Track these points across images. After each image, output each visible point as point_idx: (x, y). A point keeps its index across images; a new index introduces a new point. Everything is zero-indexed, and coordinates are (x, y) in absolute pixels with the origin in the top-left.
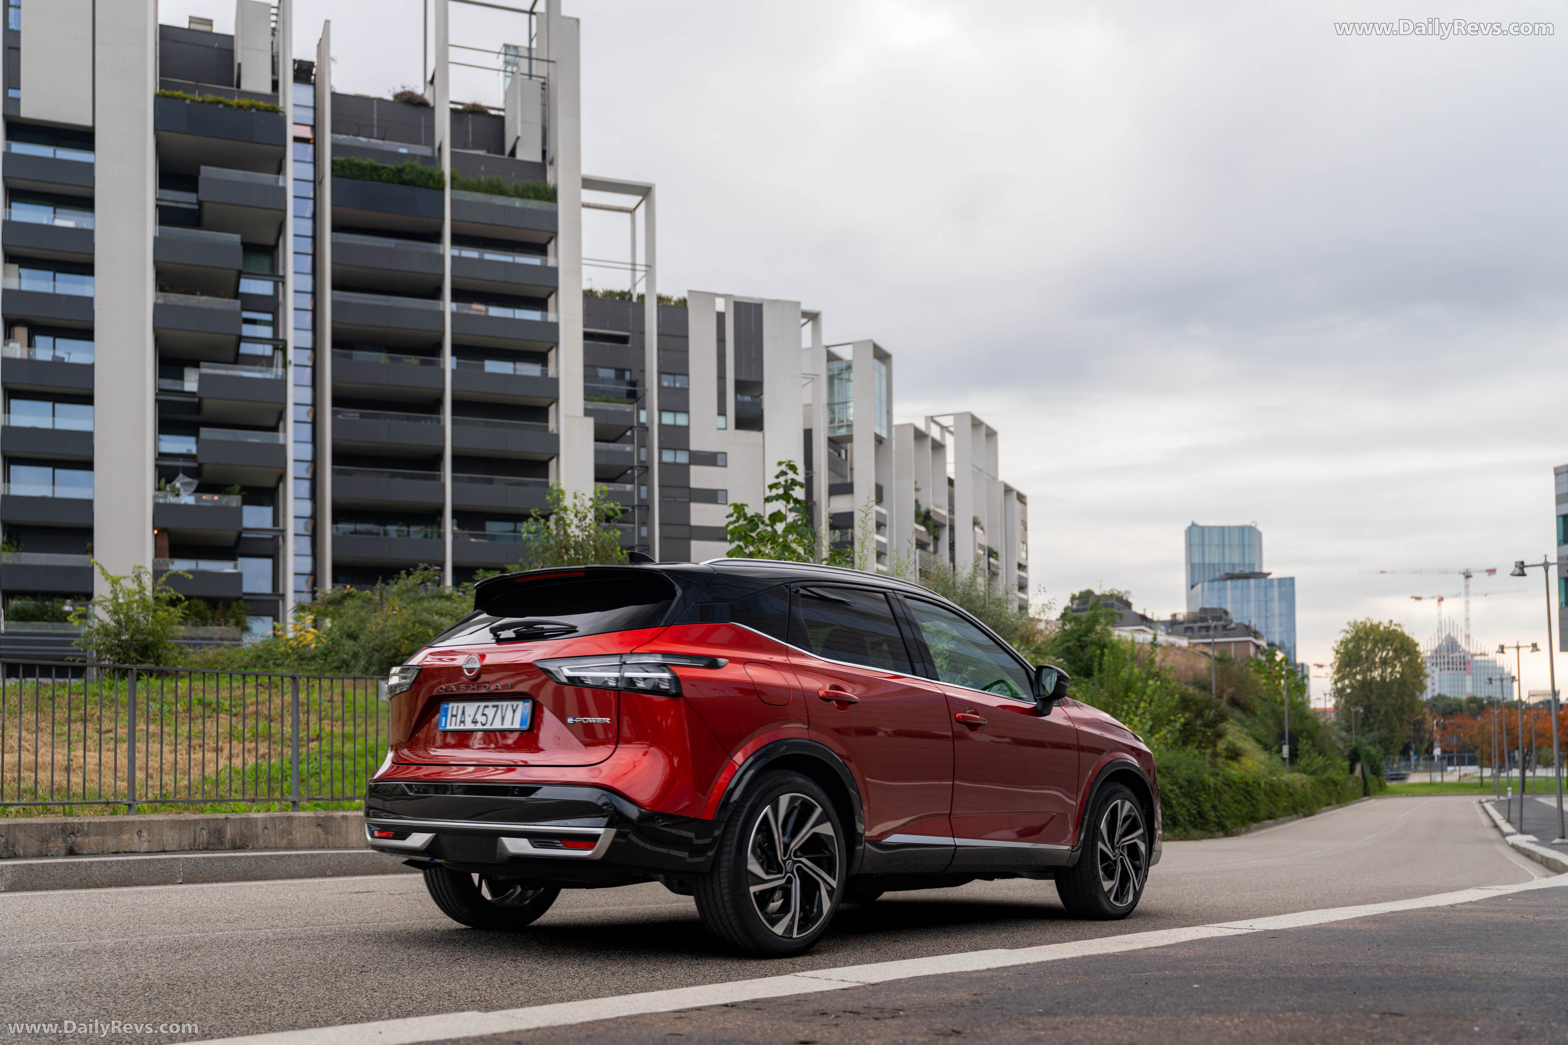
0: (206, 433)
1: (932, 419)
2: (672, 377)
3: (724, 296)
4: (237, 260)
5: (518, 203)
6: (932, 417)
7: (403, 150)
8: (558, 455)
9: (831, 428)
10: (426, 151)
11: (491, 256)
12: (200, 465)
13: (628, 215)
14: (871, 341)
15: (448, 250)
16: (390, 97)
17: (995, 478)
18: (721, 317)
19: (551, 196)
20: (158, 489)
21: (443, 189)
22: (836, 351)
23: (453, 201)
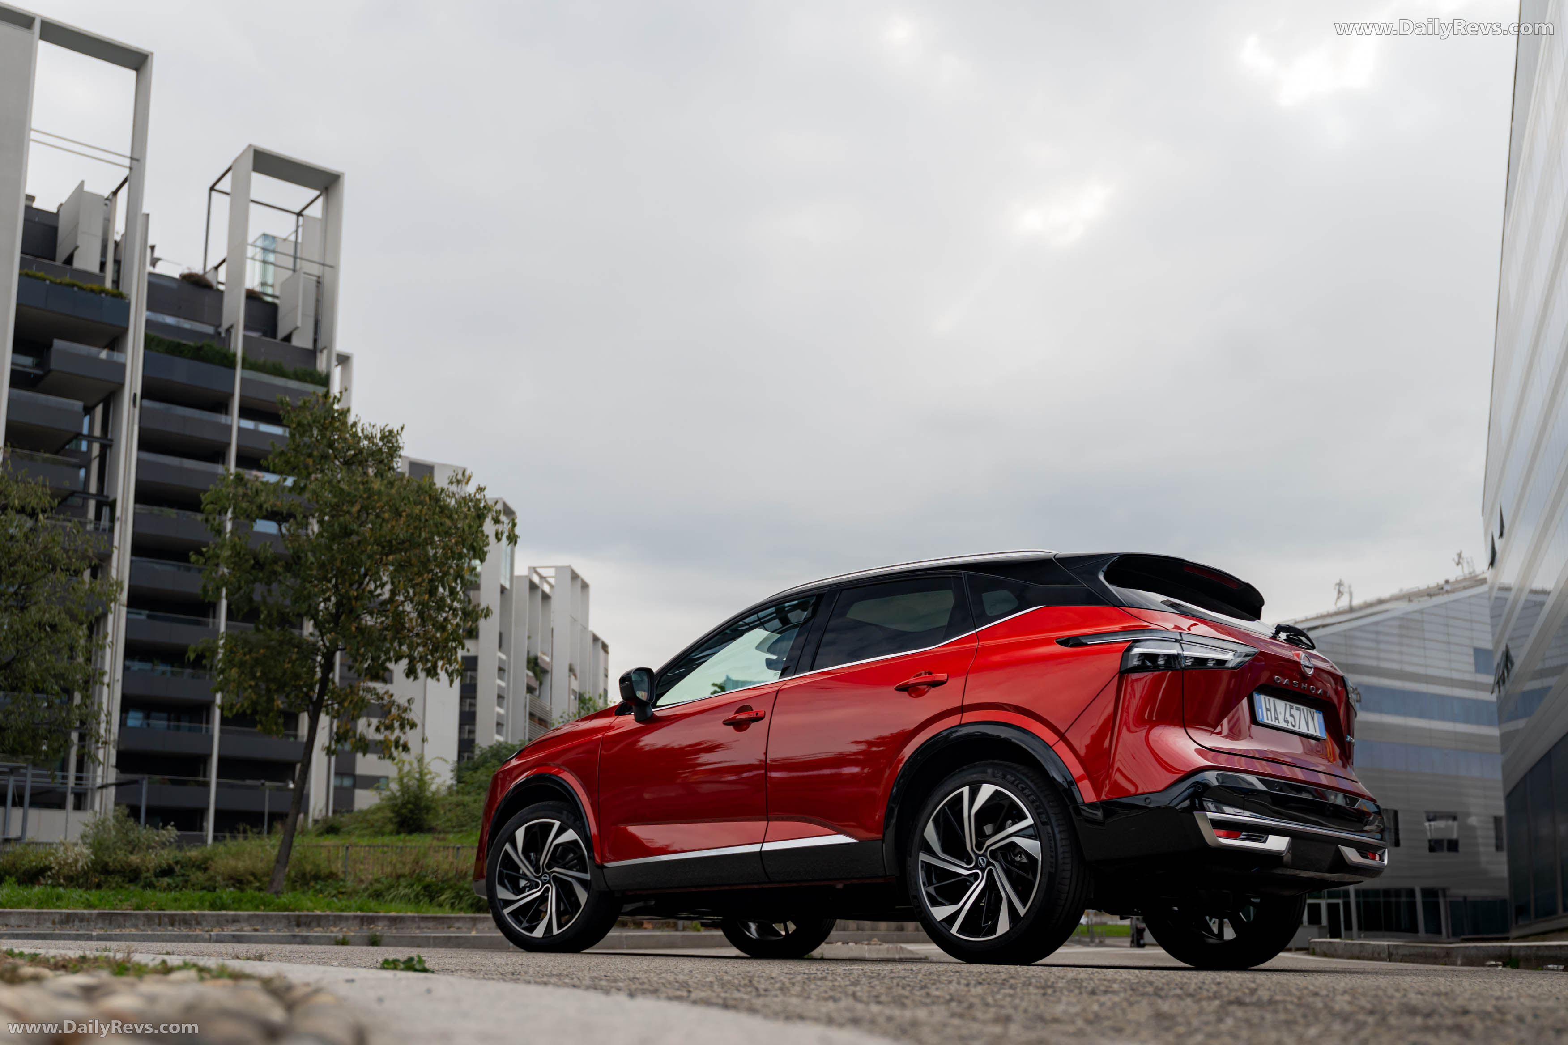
1: (536, 571)
5: (293, 384)
6: (534, 568)
10: (210, 330)
11: (264, 428)
14: (500, 499)
15: (235, 421)
16: (177, 276)
17: (585, 628)
19: (324, 379)
21: (234, 367)
23: (243, 380)
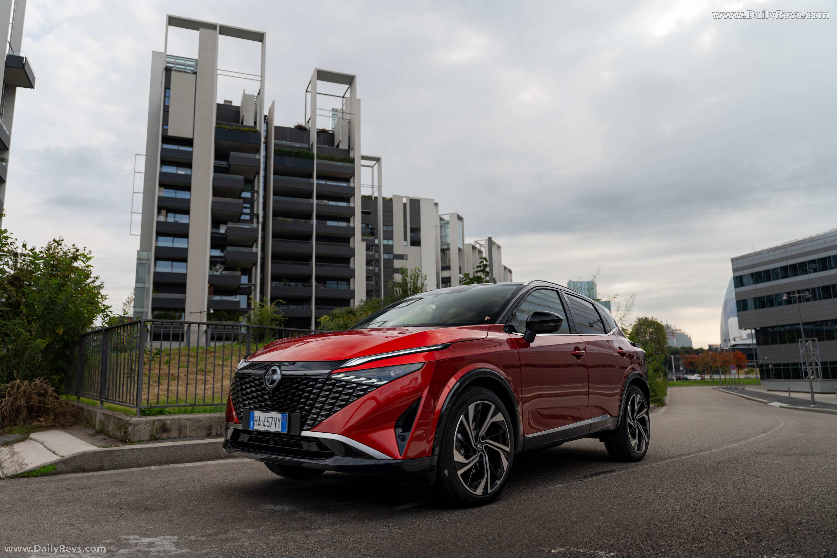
0: (229, 248)
1: (477, 242)
2: (387, 227)
3: (406, 197)
4: (242, 185)
5: (340, 164)
7: (298, 146)
8: (354, 256)
9: (442, 246)
10: (306, 146)
11: (329, 183)
12: (226, 260)
13: (371, 168)
14: (456, 213)
15: (315, 181)
16: (293, 127)
17: (500, 264)
18: (405, 205)
19: (353, 161)
20: (210, 269)
21: (313, 159)
22: (443, 217)
23: (317, 164)
